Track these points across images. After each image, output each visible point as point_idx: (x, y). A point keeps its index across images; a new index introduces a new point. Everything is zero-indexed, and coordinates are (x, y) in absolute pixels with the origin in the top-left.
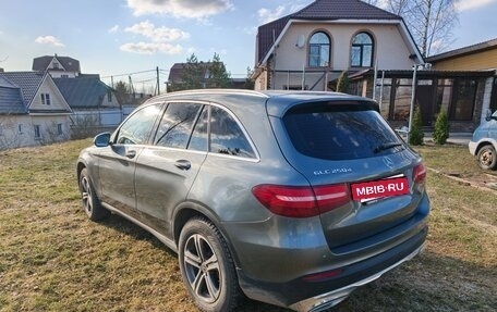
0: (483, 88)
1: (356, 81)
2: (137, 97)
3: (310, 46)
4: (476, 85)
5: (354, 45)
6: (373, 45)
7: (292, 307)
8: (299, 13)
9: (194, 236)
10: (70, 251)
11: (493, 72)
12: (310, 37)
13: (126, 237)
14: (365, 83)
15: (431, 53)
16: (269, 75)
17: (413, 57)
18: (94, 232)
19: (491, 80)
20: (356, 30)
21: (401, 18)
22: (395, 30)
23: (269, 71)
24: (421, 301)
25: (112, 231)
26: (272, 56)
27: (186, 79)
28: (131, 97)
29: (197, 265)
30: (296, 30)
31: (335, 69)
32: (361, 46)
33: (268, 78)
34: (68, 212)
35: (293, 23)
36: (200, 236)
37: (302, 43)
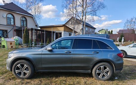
3: (7, 18)
9: (101, 66)
12: (7, 15)
17: (36, 26)
19: (55, 33)
20: (21, 16)
21: (33, 15)
32: (23, 21)
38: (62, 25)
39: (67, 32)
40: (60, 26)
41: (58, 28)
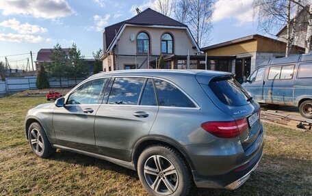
0: (231, 65)
1: (167, 62)
2: (12, 72)
3: (137, 40)
4: (227, 64)
5: (163, 41)
6: (173, 40)
7: (226, 187)
8: (130, 20)
9: (154, 156)
10: (44, 179)
11: (235, 57)
12: (138, 35)
13: (77, 166)
14: (173, 63)
15: (202, 46)
16: (114, 58)
17: (194, 48)
18: (51, 166)
19: (234, 61)
20: (163, 31)
21: (186, 26)
22: (184, 33)
23: (114, 55)
24: (263, 177)
25: (63, 163)
26: (115, 46)
27: (54, 60)
28: (8, 72)
29: (155, 174)
30: (129, 31)
31: (153, 54)
32: (167, 41)
33: (114, 59)
34: (19, 155)
35: (127, 26)
36: (158, 156)
37: (133, 38)
38: (252, 38)
39: (268, 52)
40: (247, 39)
41: (243, 45)
